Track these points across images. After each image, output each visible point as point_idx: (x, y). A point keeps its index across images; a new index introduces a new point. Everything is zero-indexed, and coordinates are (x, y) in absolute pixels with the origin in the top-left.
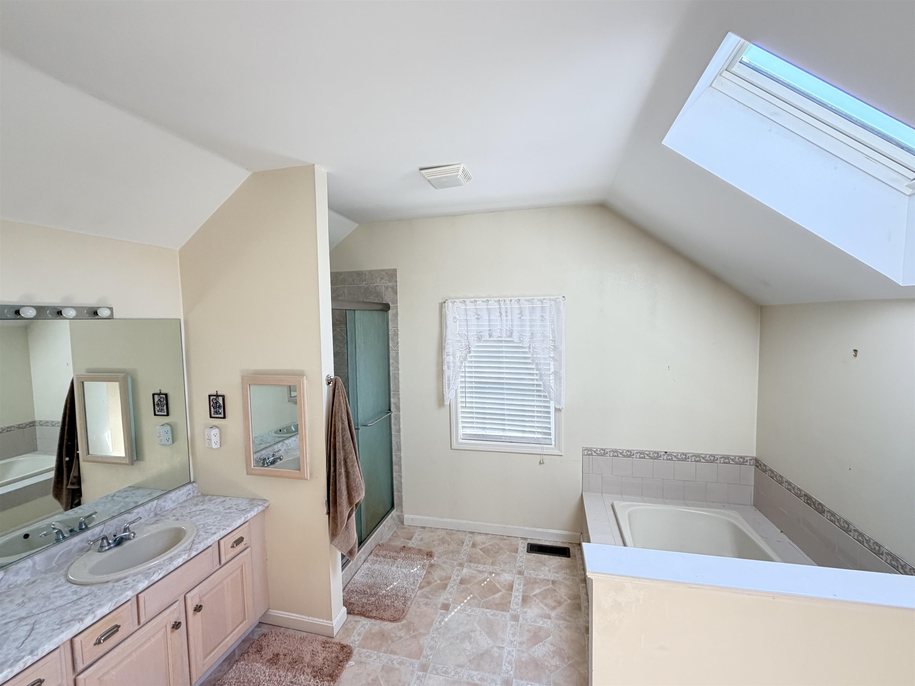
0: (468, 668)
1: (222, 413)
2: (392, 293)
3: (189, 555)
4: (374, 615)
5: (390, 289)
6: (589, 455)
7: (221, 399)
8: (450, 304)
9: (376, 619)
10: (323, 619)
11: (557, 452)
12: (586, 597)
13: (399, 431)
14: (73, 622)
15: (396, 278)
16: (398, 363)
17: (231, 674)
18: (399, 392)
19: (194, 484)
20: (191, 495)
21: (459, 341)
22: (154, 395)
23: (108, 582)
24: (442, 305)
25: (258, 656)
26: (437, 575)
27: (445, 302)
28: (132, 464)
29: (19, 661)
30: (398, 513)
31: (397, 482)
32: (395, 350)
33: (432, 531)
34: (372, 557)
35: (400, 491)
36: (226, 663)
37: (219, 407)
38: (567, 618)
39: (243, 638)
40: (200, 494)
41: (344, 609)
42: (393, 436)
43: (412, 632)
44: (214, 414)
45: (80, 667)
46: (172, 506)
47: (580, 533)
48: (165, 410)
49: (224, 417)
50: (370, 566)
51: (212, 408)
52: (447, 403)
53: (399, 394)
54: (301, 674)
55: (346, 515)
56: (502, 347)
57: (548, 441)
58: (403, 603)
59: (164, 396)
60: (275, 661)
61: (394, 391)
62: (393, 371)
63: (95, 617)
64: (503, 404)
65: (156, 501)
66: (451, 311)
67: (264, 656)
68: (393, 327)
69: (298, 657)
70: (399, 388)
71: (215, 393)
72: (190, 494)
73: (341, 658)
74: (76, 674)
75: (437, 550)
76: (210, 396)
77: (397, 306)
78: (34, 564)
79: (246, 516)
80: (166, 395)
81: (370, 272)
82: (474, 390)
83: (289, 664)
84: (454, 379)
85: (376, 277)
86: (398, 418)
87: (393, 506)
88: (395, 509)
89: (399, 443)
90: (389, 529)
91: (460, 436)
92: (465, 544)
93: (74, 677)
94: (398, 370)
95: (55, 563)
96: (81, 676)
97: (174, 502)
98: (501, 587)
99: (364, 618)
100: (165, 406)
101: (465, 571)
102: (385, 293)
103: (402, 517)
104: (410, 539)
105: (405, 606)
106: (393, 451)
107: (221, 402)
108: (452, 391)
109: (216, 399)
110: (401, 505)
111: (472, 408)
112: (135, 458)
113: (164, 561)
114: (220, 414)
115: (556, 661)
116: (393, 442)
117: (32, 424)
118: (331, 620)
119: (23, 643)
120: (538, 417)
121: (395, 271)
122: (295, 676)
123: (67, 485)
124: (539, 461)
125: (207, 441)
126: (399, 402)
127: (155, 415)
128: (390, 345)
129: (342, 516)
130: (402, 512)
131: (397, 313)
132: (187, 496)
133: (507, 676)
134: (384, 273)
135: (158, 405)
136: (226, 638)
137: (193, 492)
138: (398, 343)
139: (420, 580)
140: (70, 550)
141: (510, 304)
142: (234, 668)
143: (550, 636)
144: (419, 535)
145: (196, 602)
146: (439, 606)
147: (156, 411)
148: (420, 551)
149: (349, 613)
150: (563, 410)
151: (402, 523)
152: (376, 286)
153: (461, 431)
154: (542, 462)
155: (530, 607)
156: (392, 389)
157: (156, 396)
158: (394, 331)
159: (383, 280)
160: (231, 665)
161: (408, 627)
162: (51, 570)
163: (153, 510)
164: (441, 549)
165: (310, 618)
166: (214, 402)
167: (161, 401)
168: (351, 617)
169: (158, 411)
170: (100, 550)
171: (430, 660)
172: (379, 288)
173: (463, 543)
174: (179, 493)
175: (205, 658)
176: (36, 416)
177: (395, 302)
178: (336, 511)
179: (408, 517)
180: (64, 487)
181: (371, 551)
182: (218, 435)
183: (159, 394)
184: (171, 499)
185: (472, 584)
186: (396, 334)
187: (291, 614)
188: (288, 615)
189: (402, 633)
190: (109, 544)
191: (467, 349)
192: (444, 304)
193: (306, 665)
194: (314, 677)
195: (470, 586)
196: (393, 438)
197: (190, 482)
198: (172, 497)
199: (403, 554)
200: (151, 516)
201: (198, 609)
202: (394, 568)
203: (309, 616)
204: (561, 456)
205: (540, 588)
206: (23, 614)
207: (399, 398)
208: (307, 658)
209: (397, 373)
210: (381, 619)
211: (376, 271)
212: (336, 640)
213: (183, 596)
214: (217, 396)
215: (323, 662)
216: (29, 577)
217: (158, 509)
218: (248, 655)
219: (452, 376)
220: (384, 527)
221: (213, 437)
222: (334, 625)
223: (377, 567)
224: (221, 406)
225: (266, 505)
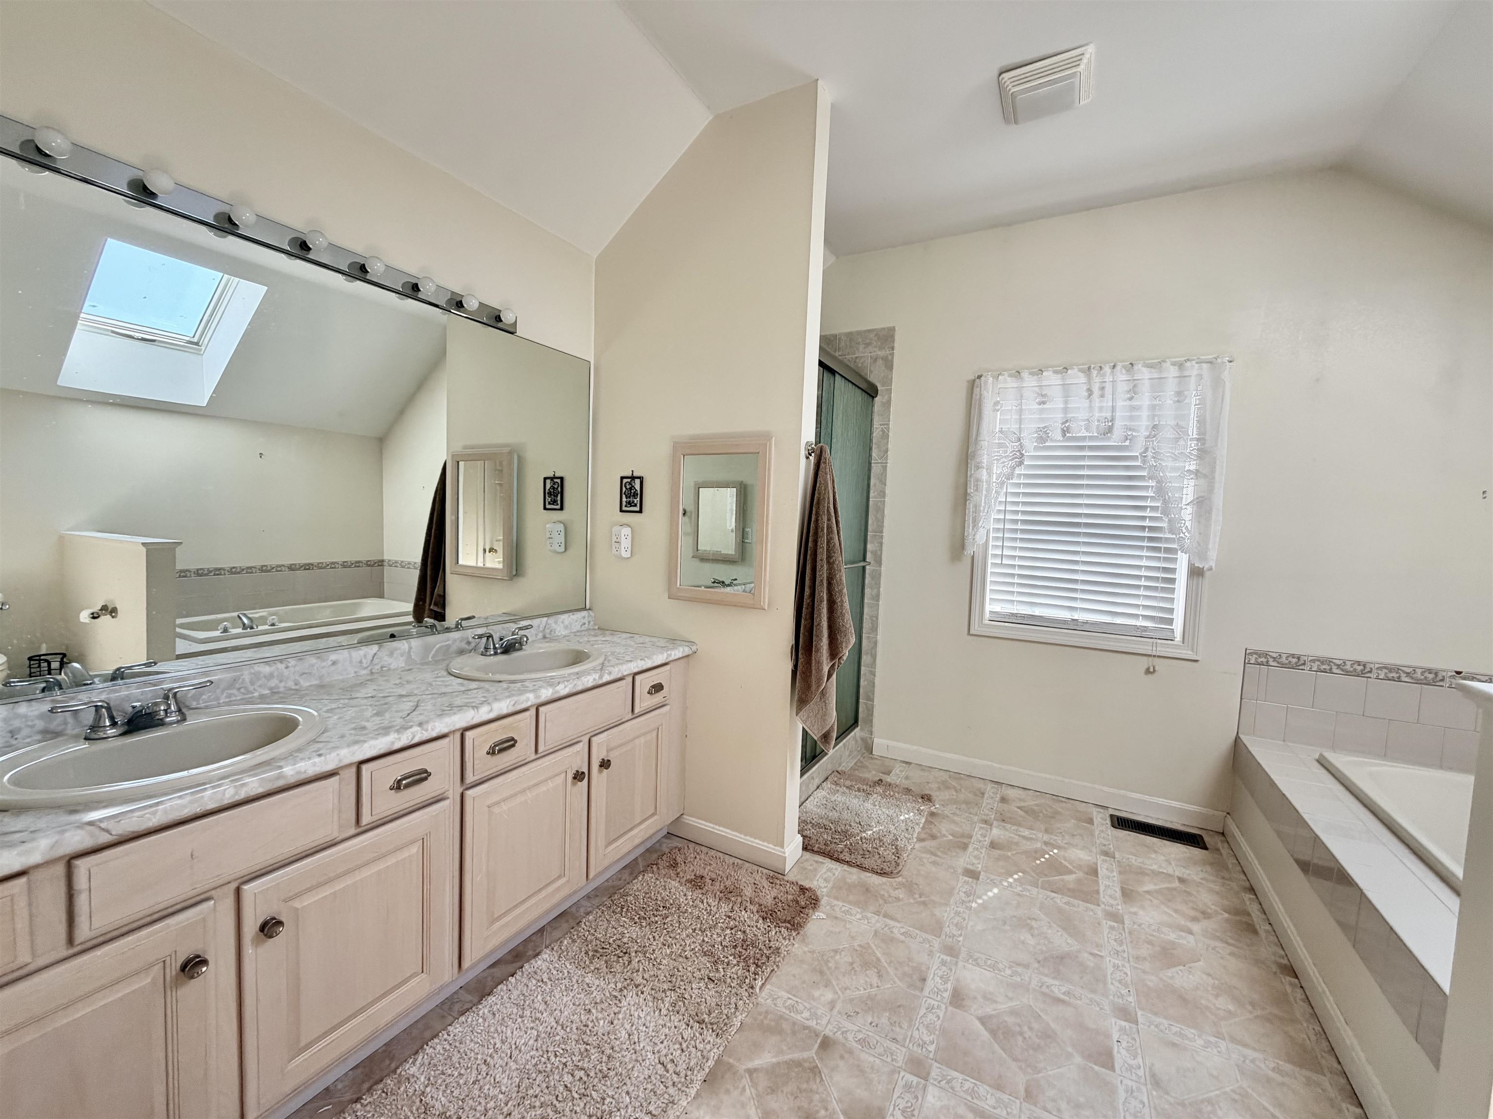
0: (1036, 971)
1: (638, 505)
2: (884, 368)
3: (601, 677)
4: (848, 859)
5: (880, 362)
6: (1261, 664)
7: (638, 481)
8: (991, 379)
9: (851, 866)
10: (769, 843)
11: (1189, 655)
12: (1264, 917)
13: (877, 597)
14: (465, 708)
15: (893, 342)
16: (885, 485)
17: (637, 885)
18: (882, 532)
19: (591, 612)
20: (586, 625)
21: (1000, 445)
22: (545, 479)
23: (500, 682)
24: (973, 385)
25: (672, 873)
26: (944, 828)
27: (979, 377)
28: (511, 580)
29: (407, 728)
30: (865, 734)
31: (866, 683)
32: (881, 463)
33: (923, 770)
34: (827, 785)
35: (870, 699)
36: (627, 872)
37: (634, 496)
38: (1231, 941)
39: (648, 845)
40: (597, 628)
41: (799, 839)
42: (865, 606)
43: (917, 896)
44: (626, 506)
45: (470, 778)
46: (564, 633)
47: (1225, 814)
48: (559, 502)
49: (640, 511)
50: (828, 796)
51: (624, 496)
52: (969, 551)
53: (882, 537)
54: (741, 909)
55: (826, 669)
56: (1083, 458)
57: (1168, 635)
58: (893, 853)
59: (559, 481)
60: (699, 884)
61: (873, 531)
62: (874, 497)
63: (491, 710)
64: (1076, 562)
65: (545, 619)
66: (989, 394)
67: (681, 874)
68: (881, 425)
69: (733, 886)
70: (882, 526)
71: (630, 474)
72: (584, 624)
73: (803, 903)
74: (464, 787)
75: (939, 796)
76: (622, 478)
77: (891, 389)
78: (410, 648)
79: (669, 653)
80: (562, 479)
81: (850, 335)
82: (1019, 536)
83: (721, 892)
84: (986, 511)
85: (858, 343)
86: (877, 576)
87: (856, 723)
88: (859, 727)
89: (875, 619)
90: (850, 755)
91: (987, 615)
92: (986, 796)
93: (461, 790)
94: (884, 496)
95: (432, 658)
96: (469, 793)
97: (566, 627)
98: (1074, 867)
99: (830, 860)
100: (559, 495)
101: (995, 831)
102: (872, 369)
103: (869, 741)
104: (888, 773)
105: (898, 857)
106: (864, 631)
107: (637, 487)
108: (981, 530)
109: (630, 483)
110: (870, 721)
111: (1013, 566)
112: (514, 573)
113: (569, 674)
114: (635, 505)
115: (1223, 1003)
116: (865, 616)
117: (381, 563)
118: (783, 847)
119: (408, 714)
120: (1147, 588)
121: (892, 330)
122: (732, 911)
123: (430, 605)
124: (1146, 667)
125: (614, 545)
126: (881, 550)
127: (545, 508)
128: (874, 454)
129: (819, 670)
130: (871, 733)
131: (889, 402)
132: (581, 626)
133: (1121, 1002)
134: (872, 335)
135: (550, 494)
136: (631, 829)
137: (589, 622)
138: (887, 451)
139: (918, 829)
140: (448, 647)
141: (1112, 372)
142: (640, 878)
143: (1199, 960)
144: (901, 771)
145: (603, 755)
146: (960, 871)
147: (547, 503)
148: (908, 791)
149: (805, 848)
150: (1208, 574)
151: (870, 750)
152: (856, 358)
153: (989, 607)
154: (1151, 670)
155: (1142, 907)
156: (870, 528)
157: (548, 481)
158: (883, 430)
159: (870, 348)
160: (634, 875)
161: (910, 887)
162: (427, 663)
163: (541, 629)
164: (946, 795)
165: (748, 838)
166: (628, 487)
167: (554, 488)
168: (808, 855)
169: (549, 503)
170: (484, 653)
171: (960, 943)
172: (862, 360)
173: (983, 794)
174: (572, 617)
175: (606, 847)
176: (385, 555)
177: (888, 381)
178: (809, 662)
179: (881, 744)
180: (427, 608)
181: (826, 776)
182: (629, 538)
183: (552, 479)
184: (563, 622)
185: (1014, 852)
186: (885, 436)
187: (717, 827)
188: (713, 828)
189: (901, 894)
190: (495, 648)
191: (1016, 458)
192: (978, 380)
193: (748, 900)
194: (763, 919)
195: (1012, 854)
196: (866, 610)
197: (585, 609)
198: (564, 619)
199: (879, 789)
200: (538, 637)
201: (605, 764)
202: (868, 805)
203: (746, 835)
204: (1196, 661)
205: (1155, 884)
206: (404, 693)
207: (881, 544)
208: (748, 892)
209: (881, 501)
210: (860, 867)
211: (859, 333)
212: (791, 877)
213: (587, 737)
214: (633, 478)
215: (774, 903)
216: (403, 665)
217: (548, 631)
218: (658, 868)
219: (983, 504)
220: (845, 748)
221: (623, 538)
222: (787, 855)
223: (838, 798)
224: (637, 494)
225: (694, 648)
